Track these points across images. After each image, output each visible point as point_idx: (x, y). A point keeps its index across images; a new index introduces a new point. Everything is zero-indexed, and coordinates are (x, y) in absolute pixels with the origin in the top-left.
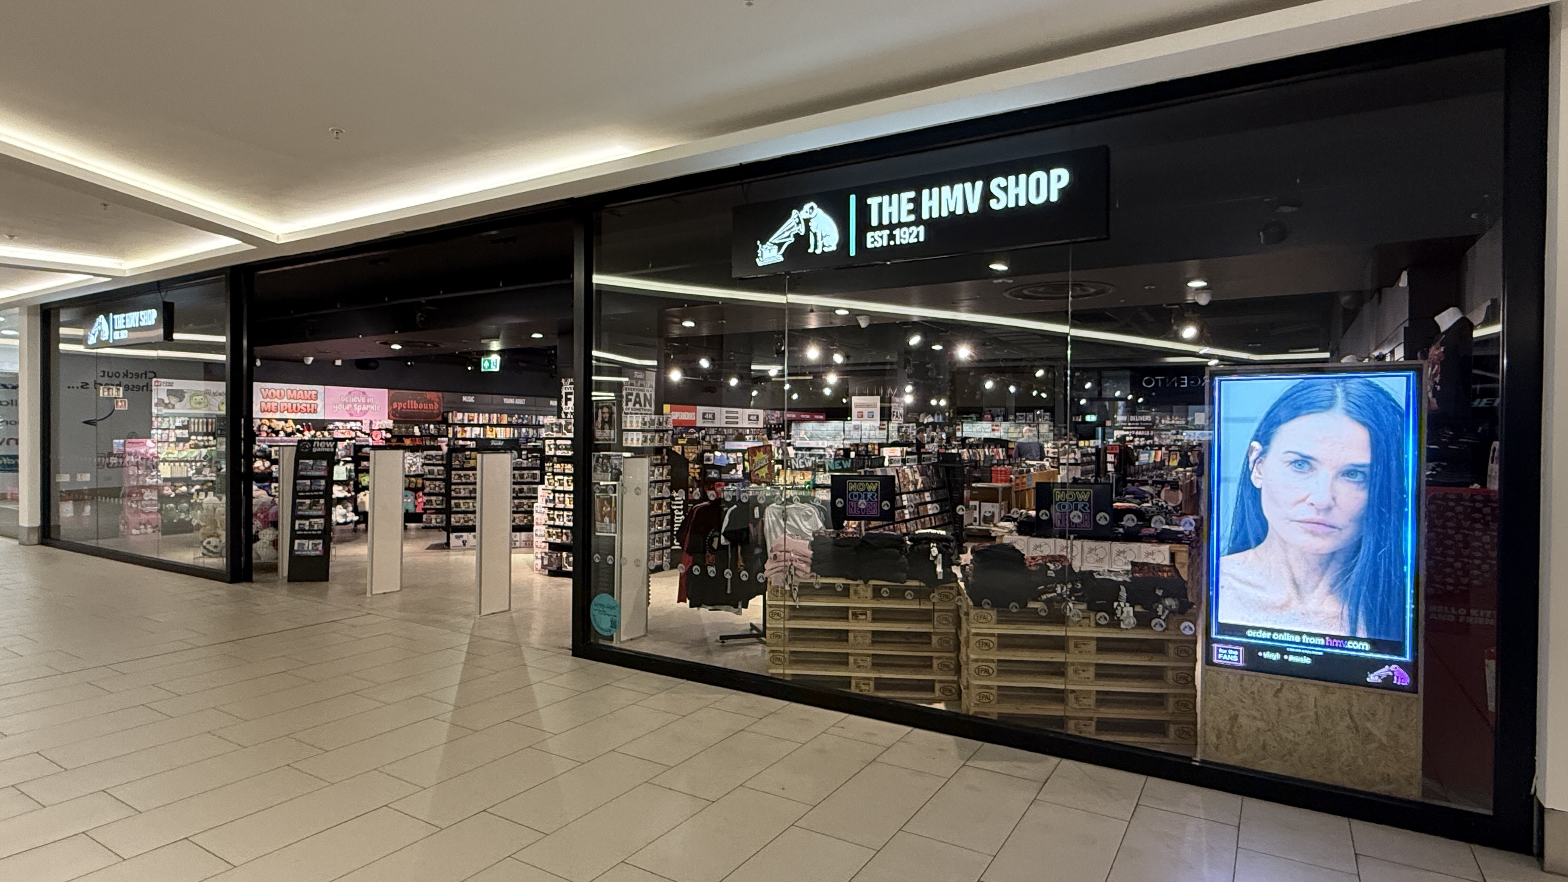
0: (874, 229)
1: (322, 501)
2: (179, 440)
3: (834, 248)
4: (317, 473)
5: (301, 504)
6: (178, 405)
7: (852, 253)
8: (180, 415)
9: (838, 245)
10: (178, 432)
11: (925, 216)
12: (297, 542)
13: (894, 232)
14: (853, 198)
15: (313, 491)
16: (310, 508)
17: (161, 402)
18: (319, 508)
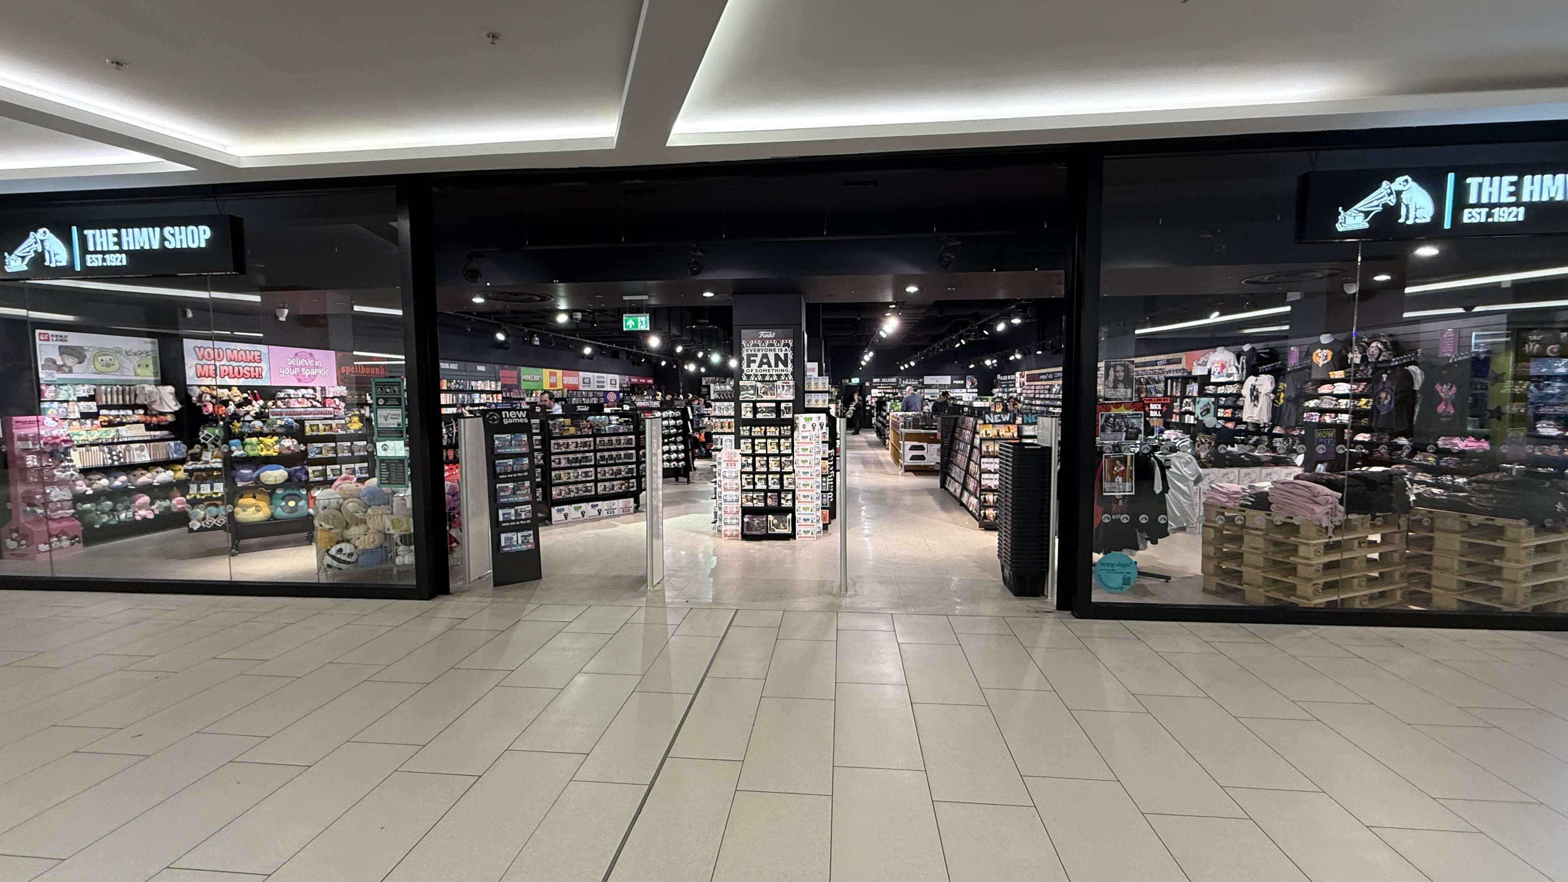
0: (1473, 206)
1: (527, 484)
2: (85, 416)
3: (1428, 220)
4: (518, 450)
5: (503, 489)
6: (77, 368)
7: (1447, 225)
8: (83, 382)
9: (1432, 218)
10: (82, 404)
11: (1525, 198)
12: (503, 536)
13: (1493, 211)
14: (1451, 177)
15: (517, 472)
16: (514, 493)
17: (51, 363)
18: (524, 492)
